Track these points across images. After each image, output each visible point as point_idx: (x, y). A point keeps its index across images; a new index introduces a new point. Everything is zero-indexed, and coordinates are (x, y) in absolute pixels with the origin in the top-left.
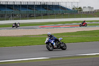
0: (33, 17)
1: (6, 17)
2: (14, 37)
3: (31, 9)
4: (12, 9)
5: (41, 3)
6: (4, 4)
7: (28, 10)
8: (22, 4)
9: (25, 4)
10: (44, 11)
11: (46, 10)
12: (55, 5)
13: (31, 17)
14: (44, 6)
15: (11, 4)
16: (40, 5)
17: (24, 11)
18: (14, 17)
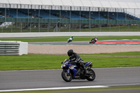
0: (88, 28)
1: (49, 27)
2: (60, 55)
3: (85, 17)
4: (58, 16)
5: (99, 8)
6: (47, 8)
7: (81, 18)
8: (73, 10)
9: (76, 10)
10: (103, 20)
11: (105, 20)
12: (119, 13)
13: (84, 28)
14: (103, 14)
15: (57, 9)
16: (98, 12)
17: (74, 20)
18: (61, 27)
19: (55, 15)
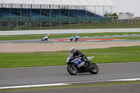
1: (10, 25)
6: (7, 7)
7: (41, 16)
11: (66, 17)
12: (79, 10)
16: (58, 10)
17: (35, 18)
18: (21, 25)
19: (16, 14)
